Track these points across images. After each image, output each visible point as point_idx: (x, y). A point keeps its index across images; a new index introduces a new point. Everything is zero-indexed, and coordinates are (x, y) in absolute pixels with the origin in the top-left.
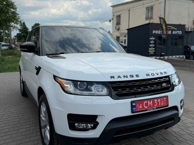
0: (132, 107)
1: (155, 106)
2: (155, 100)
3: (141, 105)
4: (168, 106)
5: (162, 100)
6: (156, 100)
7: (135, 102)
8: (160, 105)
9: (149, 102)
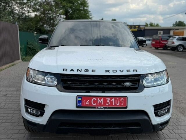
0: (78, 101)
1: (107, 105)
2: (107, 99)
3: (88, 101)
4: (126, 108)
5: (117, 100)
6: (109, 99)
7: (81, 97)
8: (114, 105)
9: (98, 99)
